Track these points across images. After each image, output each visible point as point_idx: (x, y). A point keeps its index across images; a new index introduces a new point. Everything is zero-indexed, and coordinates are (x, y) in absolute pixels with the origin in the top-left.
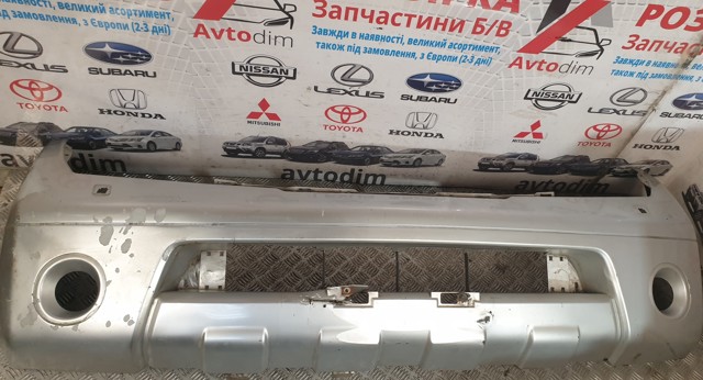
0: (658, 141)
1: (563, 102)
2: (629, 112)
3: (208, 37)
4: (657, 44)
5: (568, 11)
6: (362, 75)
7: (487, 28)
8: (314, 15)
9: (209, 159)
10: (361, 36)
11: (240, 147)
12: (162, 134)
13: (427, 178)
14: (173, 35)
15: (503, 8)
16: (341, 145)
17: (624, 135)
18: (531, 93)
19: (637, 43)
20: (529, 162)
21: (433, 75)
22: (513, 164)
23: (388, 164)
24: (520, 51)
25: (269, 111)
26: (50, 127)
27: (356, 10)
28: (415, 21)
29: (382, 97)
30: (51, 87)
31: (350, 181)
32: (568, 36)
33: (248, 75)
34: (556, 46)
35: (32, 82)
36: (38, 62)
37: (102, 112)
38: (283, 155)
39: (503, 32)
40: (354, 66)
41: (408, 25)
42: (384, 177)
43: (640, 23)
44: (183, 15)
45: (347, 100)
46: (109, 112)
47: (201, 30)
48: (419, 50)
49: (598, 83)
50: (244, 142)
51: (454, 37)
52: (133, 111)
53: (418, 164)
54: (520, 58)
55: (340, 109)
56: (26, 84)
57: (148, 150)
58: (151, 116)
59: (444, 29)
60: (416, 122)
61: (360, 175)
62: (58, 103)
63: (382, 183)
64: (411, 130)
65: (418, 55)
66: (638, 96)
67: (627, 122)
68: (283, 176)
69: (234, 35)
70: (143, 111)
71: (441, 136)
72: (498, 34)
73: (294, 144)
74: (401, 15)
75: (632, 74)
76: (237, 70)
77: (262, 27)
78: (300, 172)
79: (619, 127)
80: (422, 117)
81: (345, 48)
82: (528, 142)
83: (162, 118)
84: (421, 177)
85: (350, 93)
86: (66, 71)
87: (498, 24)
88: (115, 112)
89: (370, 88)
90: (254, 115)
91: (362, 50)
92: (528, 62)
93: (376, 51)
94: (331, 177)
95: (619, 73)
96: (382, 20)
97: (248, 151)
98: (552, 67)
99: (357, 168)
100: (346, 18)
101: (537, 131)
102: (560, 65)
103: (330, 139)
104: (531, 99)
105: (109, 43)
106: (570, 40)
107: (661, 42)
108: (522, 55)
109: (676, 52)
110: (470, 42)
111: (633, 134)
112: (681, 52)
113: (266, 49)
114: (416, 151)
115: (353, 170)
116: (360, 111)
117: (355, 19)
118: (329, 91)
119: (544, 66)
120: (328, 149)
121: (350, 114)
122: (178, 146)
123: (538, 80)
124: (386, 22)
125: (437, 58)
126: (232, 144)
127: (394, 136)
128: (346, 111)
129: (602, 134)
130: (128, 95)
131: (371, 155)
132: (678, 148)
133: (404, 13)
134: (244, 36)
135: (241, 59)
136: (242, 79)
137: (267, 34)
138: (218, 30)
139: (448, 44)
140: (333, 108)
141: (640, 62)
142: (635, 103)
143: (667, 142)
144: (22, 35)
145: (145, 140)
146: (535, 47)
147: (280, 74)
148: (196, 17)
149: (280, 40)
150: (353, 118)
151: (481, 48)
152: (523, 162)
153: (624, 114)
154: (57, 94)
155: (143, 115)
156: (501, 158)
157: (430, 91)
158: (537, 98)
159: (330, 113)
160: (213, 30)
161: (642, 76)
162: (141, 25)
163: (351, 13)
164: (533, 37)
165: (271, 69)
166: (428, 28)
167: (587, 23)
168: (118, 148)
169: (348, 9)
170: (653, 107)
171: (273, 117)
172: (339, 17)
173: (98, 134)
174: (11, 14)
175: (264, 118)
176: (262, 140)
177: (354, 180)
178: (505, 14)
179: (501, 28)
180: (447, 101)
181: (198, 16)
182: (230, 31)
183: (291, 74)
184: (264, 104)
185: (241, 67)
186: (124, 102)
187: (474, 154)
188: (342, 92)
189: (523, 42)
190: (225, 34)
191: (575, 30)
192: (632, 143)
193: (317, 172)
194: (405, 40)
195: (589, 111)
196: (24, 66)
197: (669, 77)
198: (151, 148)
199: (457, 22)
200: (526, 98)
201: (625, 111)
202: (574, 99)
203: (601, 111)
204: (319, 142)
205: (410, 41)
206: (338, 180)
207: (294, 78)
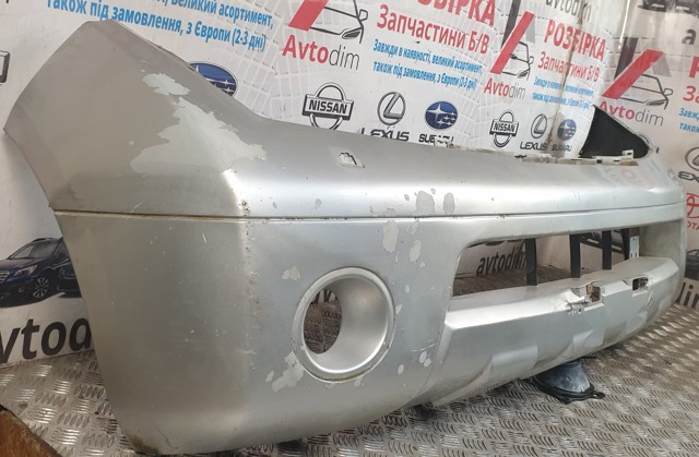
1: (509, 134)
3: (294, 56)
4: (552, 62)
8: (378, 25)
24: (491, 72)
32: (515, 52)
33: (315, 115)
34: (509, 65)
40: (395, 95)
43: (546, 39)
44: (281, 22)
69: (315, 53)
76: (307, 108)
77: (339, 41)
81: (392, 69)
104: (493, 133)
106: (515, 57)
109: (559, 71)
112: (562, 72)
113: (336, 74)
134: (323, 55)
137: (342, 50)
138: (304, 45)
147: (339, 113)
148: (290, 25)
153: (537, 147)
157: (438, 127)
158: (497, 130)
160: (300, 44)
165: (334, 106)
181: (293, 24)
182: (313, 47)
183: (348, 112)
185: (311, 102)
188: (381, 135)
190: (309, 51)
191: (519, 46)
197: (557, 100)
200: (491, 132)
201: (537, 144)
202: (515, 131)
203: (526, 146)
207: (348, 118)
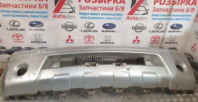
0: (171, 41)
1: (142, 29)
2: (160, 31)
3: (56, 18)
4: (160, 10)
5: (137, 2)
6: (91, 25)
7: (119, 9)
8: (79, 9)
10: (90, 14)
14: (48, 18)
15: (121, 3)
17: (161, 39)
19: (156, 9)
21: (109, 24)
24: (128, 15)
25: (71, 39)
27: (88, 7)
28: (102, 8)
29: (97, 32)
30: (21, 35)
31: (92, 61)
32: (138, 9)
33: (66, 28)
34: (136, 12)
35: (17, 34)
36: (19, 28)
37: (32, 42)
39: (123, 10)
40: (90, 23)
41: (101, 10)
42: (101, 58)
43: (155, 4)
44: (50, 12)
45: (89, 33)
47: (55, 16)
48: (104, 17)
49: (149, 23)
51: (111, 12)
52: (39, 41)
54: (128, 17)
55: (87, 36)
56: (15, 35)
58: (43, 42)
59: (109, 10)
60: (107, 39)
61: (95, 58)
62: (22, 40)
63: (101, 61)
64: (106, 42)
65: (104, 18)
66: (161, 26)
67: (161, 35)
68: (75, 60)
69: (62, 17)
70: (41, 41)
71: (113, 43)
72: (122, 10)
74: (98, 7)
75: (157, 19)
76: (63, 27)
77: (68, 14)
78: (79, 58)
79: (159, 37)
80: (108, 37)
81: (87, 18)
82: (136, 43)
83: (46, 43)
85: (89, 31)
86: (25, 30)
87: (121, 7)
88: (35, 42)
89: (94, 29)
90: (67, 40)
91: (91, 18)
92: (131, 18)
93: (94, 18)
94: (87, 59)
95: (154, 19)
96: (94, 9)
98: (137, 19)
100: (86, 10)
101: (138, 39)
102: (138, 18)
104: (134, 29)
105: (34, 21)
106: (139, 10)
107: (161, 9)
108: (129, 16)
109: (166, 11)
110: (116, 13)
111: (163, 38)
112: (167, 11)
113: (69, 20)
115: (93, 57)
116: (93, 37)
117: (88, 10)
118: (85, 31)
119: (135, 19)
121: (90, 38)
123: (134, 23)
124: (95, 10)
125: (109, 19)
127: (102, 44)
128: (89, 37)
129: (155, 39)
130: (38, 36)
132: (177, 43)
133: (99, 7)
134: (64, 17)
135: (64, 24)
136: (64, 29)
137: (69, 16)
138: (58, 16)
139: (110, 14)
140: (86, 36)
141: (158, 15)
142: (161, 28)
143: (173, 41)
144: (16, 21)
146: (131, 13)
147: (73, 27)
148: (53, 13)
149: (72, 17)
151: (118, 15)
153: (159, 32)
154: (22, 37)
155: (41, 42)
157: (108, 29)
158: (135, 28)
159: (85, 38)
160: (57, 16)
161: (160, 19)
162: (42, 16)
163: (87, 8)
164: (130, 10)
165: (70, 26)
166: (105, 10)
167: (142, 5)
169: (87, 7)
170: (166, 29)
171: (72, 40)
172: (85, 9)
174: (15, 16)
175: (70, 41)
177: (94, 60)
178: (122, 4)
179: (122, 9)
180: (113, 31)
181: (54, 12)
182: (61, 16)
183: (75, 27)
184: (70, 37)
185: (64, 26)
186: (37, 38)
188: (88, 31)
189: (128, 12)
190: (60, 16)
191: (140, 7)
192: (164, 42)
194: (101, 14)
195: (150, 32)
196: (16, 30)
197: (167, 19)
199: (112, 8)
201: (159, 31)
202: (145, 28)
203: (153, 32)
205: (102, 14)
207: (76, 28)
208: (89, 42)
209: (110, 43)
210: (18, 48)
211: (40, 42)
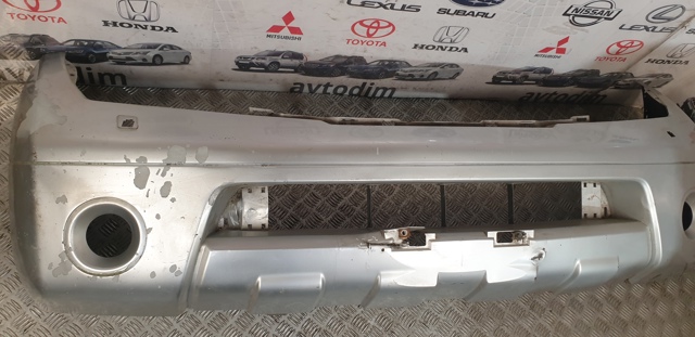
0: (671, 56)
1: (599, 18)
2: (659, 29)
9: (218, 73)
11: (254, 61)
12: (171, 47)
13: (437, 91)
16: (360, 60)
17: (644, 50)
18: (573, 9)
20: (543, 75)
22: (526, 77)
23: (402, 78)
25: (292, 24)
26: (44, 39)
29: (418, 10)
31: (359, 95)
37: (106, 24)
38: (297, 70)
42: (394, 90)
45: (380, 13)
46: (115, 24)
50: (259, 57)
52: (142, 24)
53: (434, 77)
55: (369, 23)
57: (154, 64)
58: (161, 29)
61: (370, 89)
62: (56, 14)
63: (390, 96)
64: (437, 44)
67: (651, 39)
68: (292, 90)
70: (153, 24)
71: (466, 50)
73: (310, 59)
78: (310, 85)
79: (641, 43)
80: (453, 31)
82: (550, 57)
83: (174, 31)
84: (432, 90)
85: (384, 6)
88: (121, 24)
89: (408, 1)
90: (276, 29)
94: (340, 90)
97: (262, 65)
99: (369, 82)
101: (562, 46)
103: (349, 54)
104: (569, 15)
111: (651, 50)
114: (435, 65)
115: (364, 84)
116: (390, 24)
118: (363, 4)
120: (345, 63)
121: (378, 28)
122: (187, 59)
126: (246, 58)
127: (417, 50)
128: (375, 25)
129: (623, 49)
130: (139, 7)
131: (388, 68)
132: (687, 62)
140: (361, 23)
142: (670, 20)
143: (680, 57)
145: (152, 53)
150: (381, 32)
152: (537, 75)
153: (653, 30)
154: (55, 4)
155: (153, 28)
156: (517, 72)
158: (576, 13)
159: (358, 27)
168: (120, 62)
170: (684, 24)
171: (296, 30)
173: (100, 47)
175: (285, 32)
176: (277, 54)
177: (362, 94)
184: (289, 18)
187: (493, 68)
188: (376, 5)
192: (647, 59)
193: (328, 85)
195: (621, 28)
198: (158, 61)
200: (565, 14)
201: (655, 28)
202: (611, 16)
203: (632, 28)
204: (337, 57)
206: (347, 93)
208: (368, 39)
209: (450, 50)
210: (36, 39)
211: (149, 28)
